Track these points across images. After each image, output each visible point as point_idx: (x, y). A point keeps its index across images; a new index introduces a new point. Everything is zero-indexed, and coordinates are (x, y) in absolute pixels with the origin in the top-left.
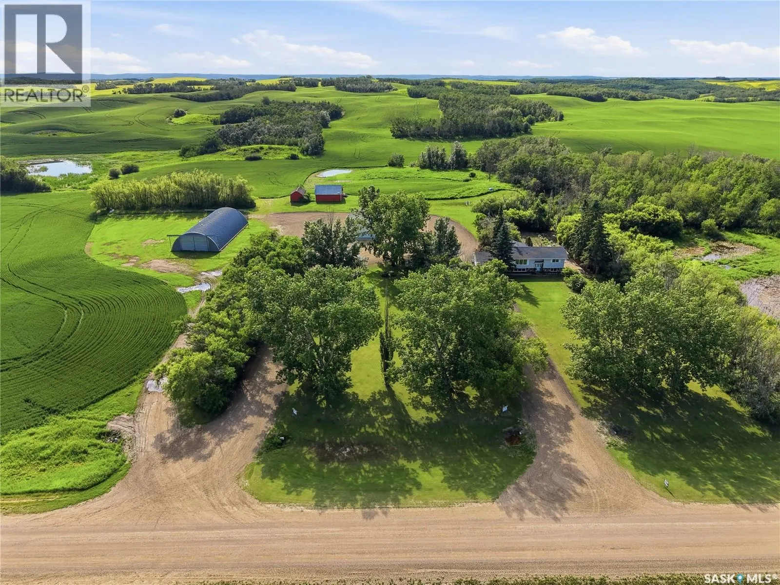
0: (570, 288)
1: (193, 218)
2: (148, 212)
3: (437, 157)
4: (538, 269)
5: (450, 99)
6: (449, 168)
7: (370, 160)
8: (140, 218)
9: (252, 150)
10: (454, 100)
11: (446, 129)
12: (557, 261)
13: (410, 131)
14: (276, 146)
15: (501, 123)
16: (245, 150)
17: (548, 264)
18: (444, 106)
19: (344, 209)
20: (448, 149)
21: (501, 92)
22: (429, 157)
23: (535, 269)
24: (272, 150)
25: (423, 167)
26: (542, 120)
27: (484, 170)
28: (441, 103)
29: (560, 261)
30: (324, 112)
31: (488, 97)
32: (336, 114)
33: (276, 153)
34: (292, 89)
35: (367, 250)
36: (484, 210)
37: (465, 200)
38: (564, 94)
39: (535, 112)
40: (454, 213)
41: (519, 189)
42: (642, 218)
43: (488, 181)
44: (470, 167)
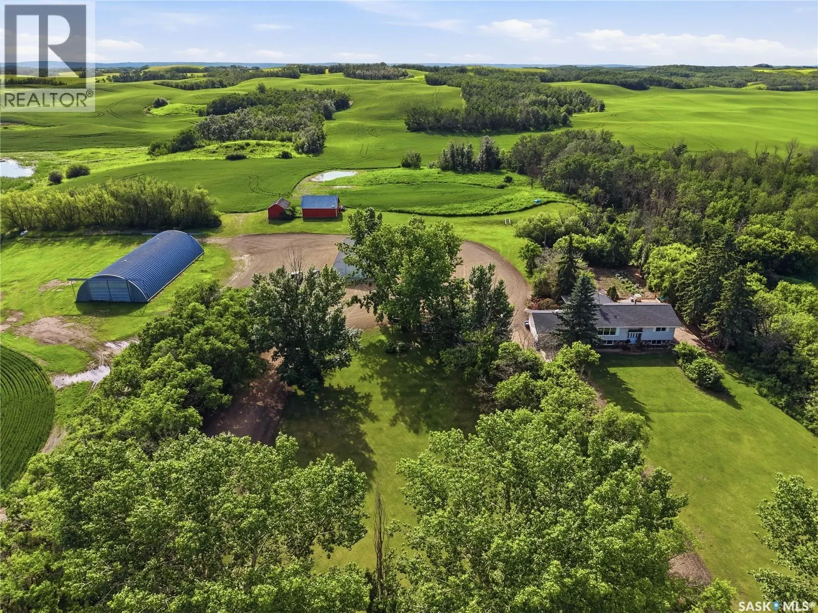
0: (693, 380)
1: (130, 243)
2: (71, 234)
3: (463, 155)
4: (633, 340)
5: (475, 86)
6: (478, 170)
7: (379, 159)
8: (58, 243)
9: (237, 147)
10: (478, 87)
11: (471, 121)
12: (664, 329)
13: (429, 124)
14: (266, 142)
15: (536, 114)
16: (227, 147)
17: (649, 334)
18: (467, 95)
19: (339, 229)
20: (476, 146)
21: (531, 79)
22: (453, 156)
23: (628, 341)
24: (261, 147)
25: (445, 168)
26: (580, 111)
27: (522, 172)
28: (464, 91)
29: (667, 330)
30: (328, 102)
31: (516, 84)
32: (343, 104)
33: (264, 151)
34: (295, 76)
35: (364, 307)
36: (533, 235)
37: (504, 217)
38: (601, 82)
39: (571, 101)
40: (490, 237)
41: (575, 201)
42: (764, 249)
43: (528, 188)
44: (504, 168)
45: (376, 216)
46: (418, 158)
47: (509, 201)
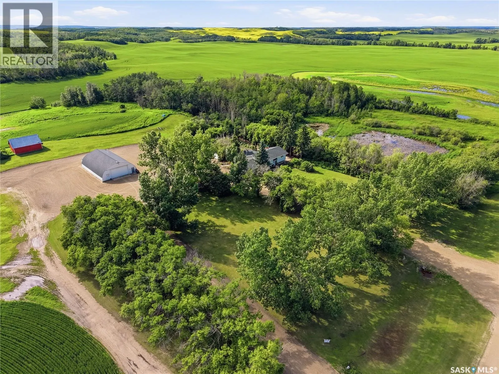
0: (304, 171)
4: (274, 164)
12: (283, 156)
17: (279, 160)
37: (157, 127)
41: (181, 112)
42: (276, 119)
43: (141, 110)
44: (106, 100)
45: (157, 135)
46: (43, 102)
47: (148, 118)
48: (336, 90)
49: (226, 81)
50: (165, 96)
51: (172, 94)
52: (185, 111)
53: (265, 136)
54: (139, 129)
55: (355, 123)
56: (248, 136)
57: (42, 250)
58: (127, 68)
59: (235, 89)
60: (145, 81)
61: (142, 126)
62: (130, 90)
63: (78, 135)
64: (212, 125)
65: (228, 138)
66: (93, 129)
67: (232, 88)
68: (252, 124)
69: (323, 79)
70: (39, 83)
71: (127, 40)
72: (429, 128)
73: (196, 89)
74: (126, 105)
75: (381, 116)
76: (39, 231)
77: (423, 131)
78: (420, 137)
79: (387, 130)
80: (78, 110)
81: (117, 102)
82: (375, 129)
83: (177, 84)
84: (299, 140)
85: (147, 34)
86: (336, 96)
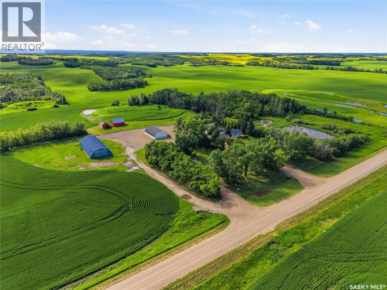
3: (136, 100)
9: (26, 105)
12: (239, 134)
13: (99, 88)
14: (38, 101)
16: (21, 105)
21: (114, 64)
38: (139, 64)
43: (168, 109)
44: (150, 103)
46: (118, 102)
47: (174, 113)
48: (281, 102)
49: (216, 95)
50: (183, 102)
51: (186, 101)
52: (192, 110)
53: (232, 124)
54: (169, 118)
55: (289, 121)
56: (224, 124)
57: (135, 160)
58: (159, 84)
59: (221, 100)
60: (171, 93)
61: (171, 117)
62: (163, 98)
63: (140, 120)
64: (206, 118)
65: (213, 123)
66: (147, 117)
67: (219, 98)
68: (227, 118)
69: (274, 95)
70: (111, 91)
71: (157, 64)
72: (329, 125)
73: (199, 99)
74: (161, 106)
75: (306, 119)
76: (132, 154)
77: (325, 127)
78: (323, 130)
79: (306, 126)
80: (136, 108)
81: (156, 104)
82: (299, 124)
83: (189, 95)
84: (249, 126)
85: (169, 59)
86: (280, 105)
